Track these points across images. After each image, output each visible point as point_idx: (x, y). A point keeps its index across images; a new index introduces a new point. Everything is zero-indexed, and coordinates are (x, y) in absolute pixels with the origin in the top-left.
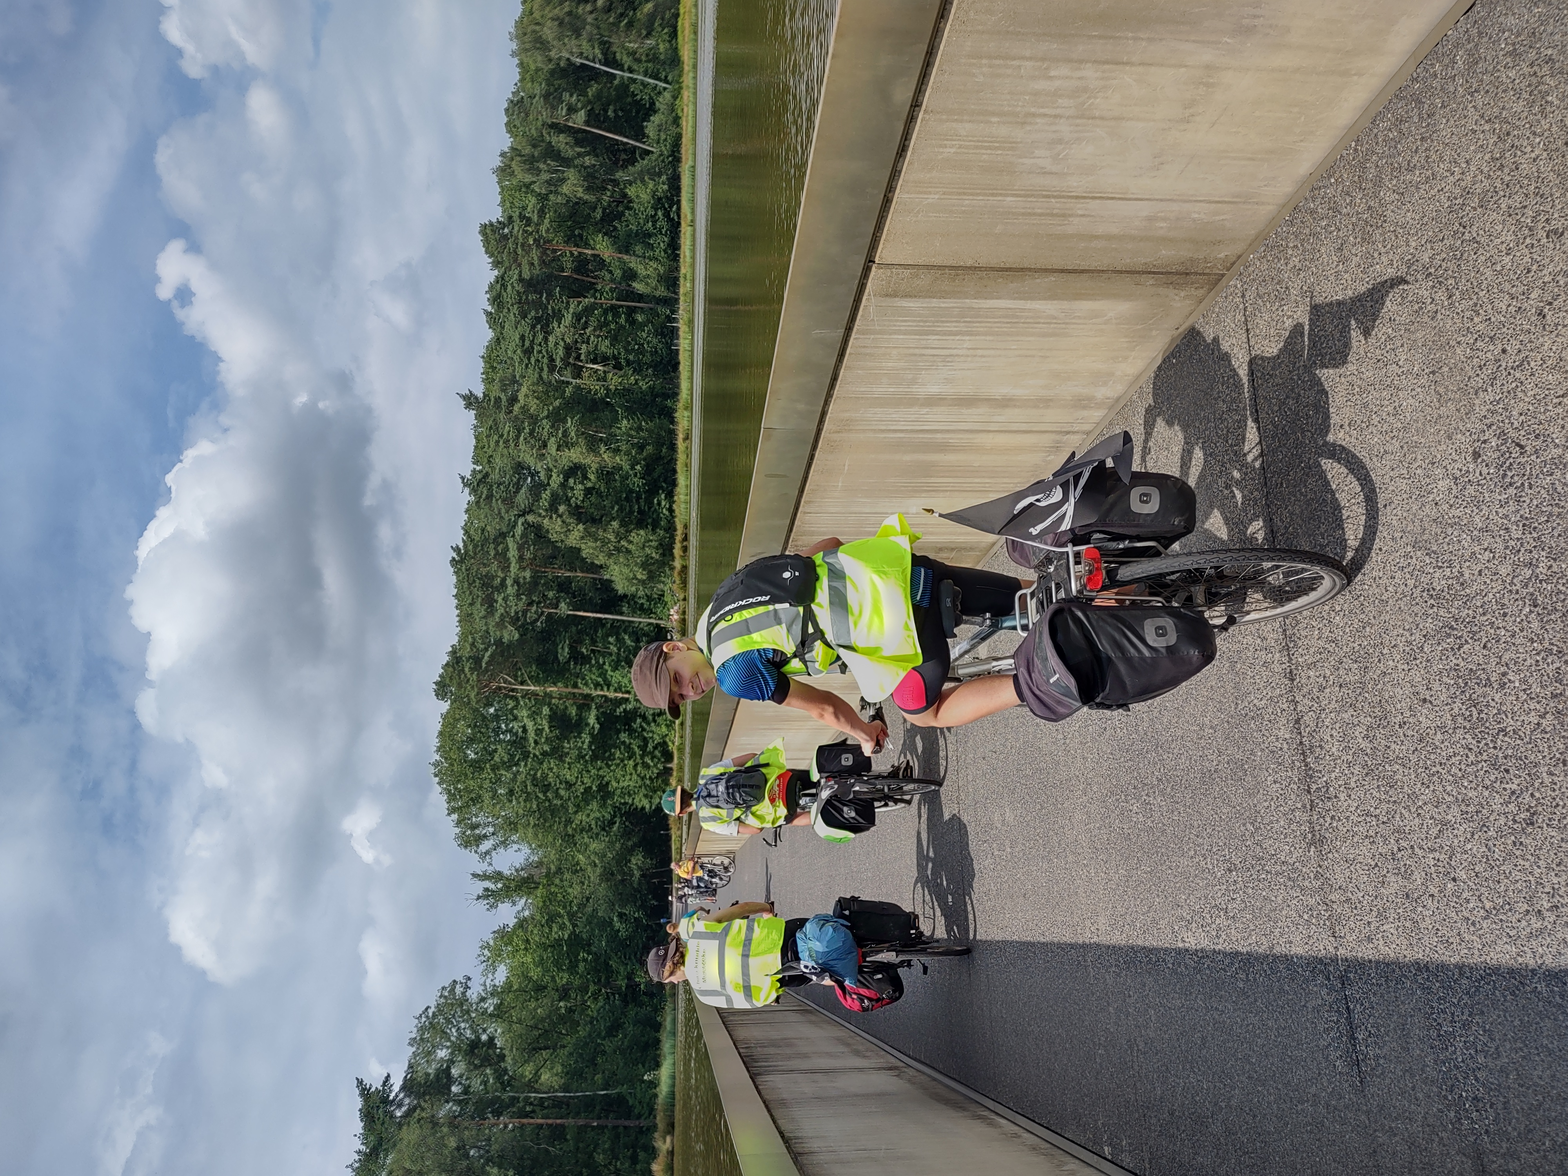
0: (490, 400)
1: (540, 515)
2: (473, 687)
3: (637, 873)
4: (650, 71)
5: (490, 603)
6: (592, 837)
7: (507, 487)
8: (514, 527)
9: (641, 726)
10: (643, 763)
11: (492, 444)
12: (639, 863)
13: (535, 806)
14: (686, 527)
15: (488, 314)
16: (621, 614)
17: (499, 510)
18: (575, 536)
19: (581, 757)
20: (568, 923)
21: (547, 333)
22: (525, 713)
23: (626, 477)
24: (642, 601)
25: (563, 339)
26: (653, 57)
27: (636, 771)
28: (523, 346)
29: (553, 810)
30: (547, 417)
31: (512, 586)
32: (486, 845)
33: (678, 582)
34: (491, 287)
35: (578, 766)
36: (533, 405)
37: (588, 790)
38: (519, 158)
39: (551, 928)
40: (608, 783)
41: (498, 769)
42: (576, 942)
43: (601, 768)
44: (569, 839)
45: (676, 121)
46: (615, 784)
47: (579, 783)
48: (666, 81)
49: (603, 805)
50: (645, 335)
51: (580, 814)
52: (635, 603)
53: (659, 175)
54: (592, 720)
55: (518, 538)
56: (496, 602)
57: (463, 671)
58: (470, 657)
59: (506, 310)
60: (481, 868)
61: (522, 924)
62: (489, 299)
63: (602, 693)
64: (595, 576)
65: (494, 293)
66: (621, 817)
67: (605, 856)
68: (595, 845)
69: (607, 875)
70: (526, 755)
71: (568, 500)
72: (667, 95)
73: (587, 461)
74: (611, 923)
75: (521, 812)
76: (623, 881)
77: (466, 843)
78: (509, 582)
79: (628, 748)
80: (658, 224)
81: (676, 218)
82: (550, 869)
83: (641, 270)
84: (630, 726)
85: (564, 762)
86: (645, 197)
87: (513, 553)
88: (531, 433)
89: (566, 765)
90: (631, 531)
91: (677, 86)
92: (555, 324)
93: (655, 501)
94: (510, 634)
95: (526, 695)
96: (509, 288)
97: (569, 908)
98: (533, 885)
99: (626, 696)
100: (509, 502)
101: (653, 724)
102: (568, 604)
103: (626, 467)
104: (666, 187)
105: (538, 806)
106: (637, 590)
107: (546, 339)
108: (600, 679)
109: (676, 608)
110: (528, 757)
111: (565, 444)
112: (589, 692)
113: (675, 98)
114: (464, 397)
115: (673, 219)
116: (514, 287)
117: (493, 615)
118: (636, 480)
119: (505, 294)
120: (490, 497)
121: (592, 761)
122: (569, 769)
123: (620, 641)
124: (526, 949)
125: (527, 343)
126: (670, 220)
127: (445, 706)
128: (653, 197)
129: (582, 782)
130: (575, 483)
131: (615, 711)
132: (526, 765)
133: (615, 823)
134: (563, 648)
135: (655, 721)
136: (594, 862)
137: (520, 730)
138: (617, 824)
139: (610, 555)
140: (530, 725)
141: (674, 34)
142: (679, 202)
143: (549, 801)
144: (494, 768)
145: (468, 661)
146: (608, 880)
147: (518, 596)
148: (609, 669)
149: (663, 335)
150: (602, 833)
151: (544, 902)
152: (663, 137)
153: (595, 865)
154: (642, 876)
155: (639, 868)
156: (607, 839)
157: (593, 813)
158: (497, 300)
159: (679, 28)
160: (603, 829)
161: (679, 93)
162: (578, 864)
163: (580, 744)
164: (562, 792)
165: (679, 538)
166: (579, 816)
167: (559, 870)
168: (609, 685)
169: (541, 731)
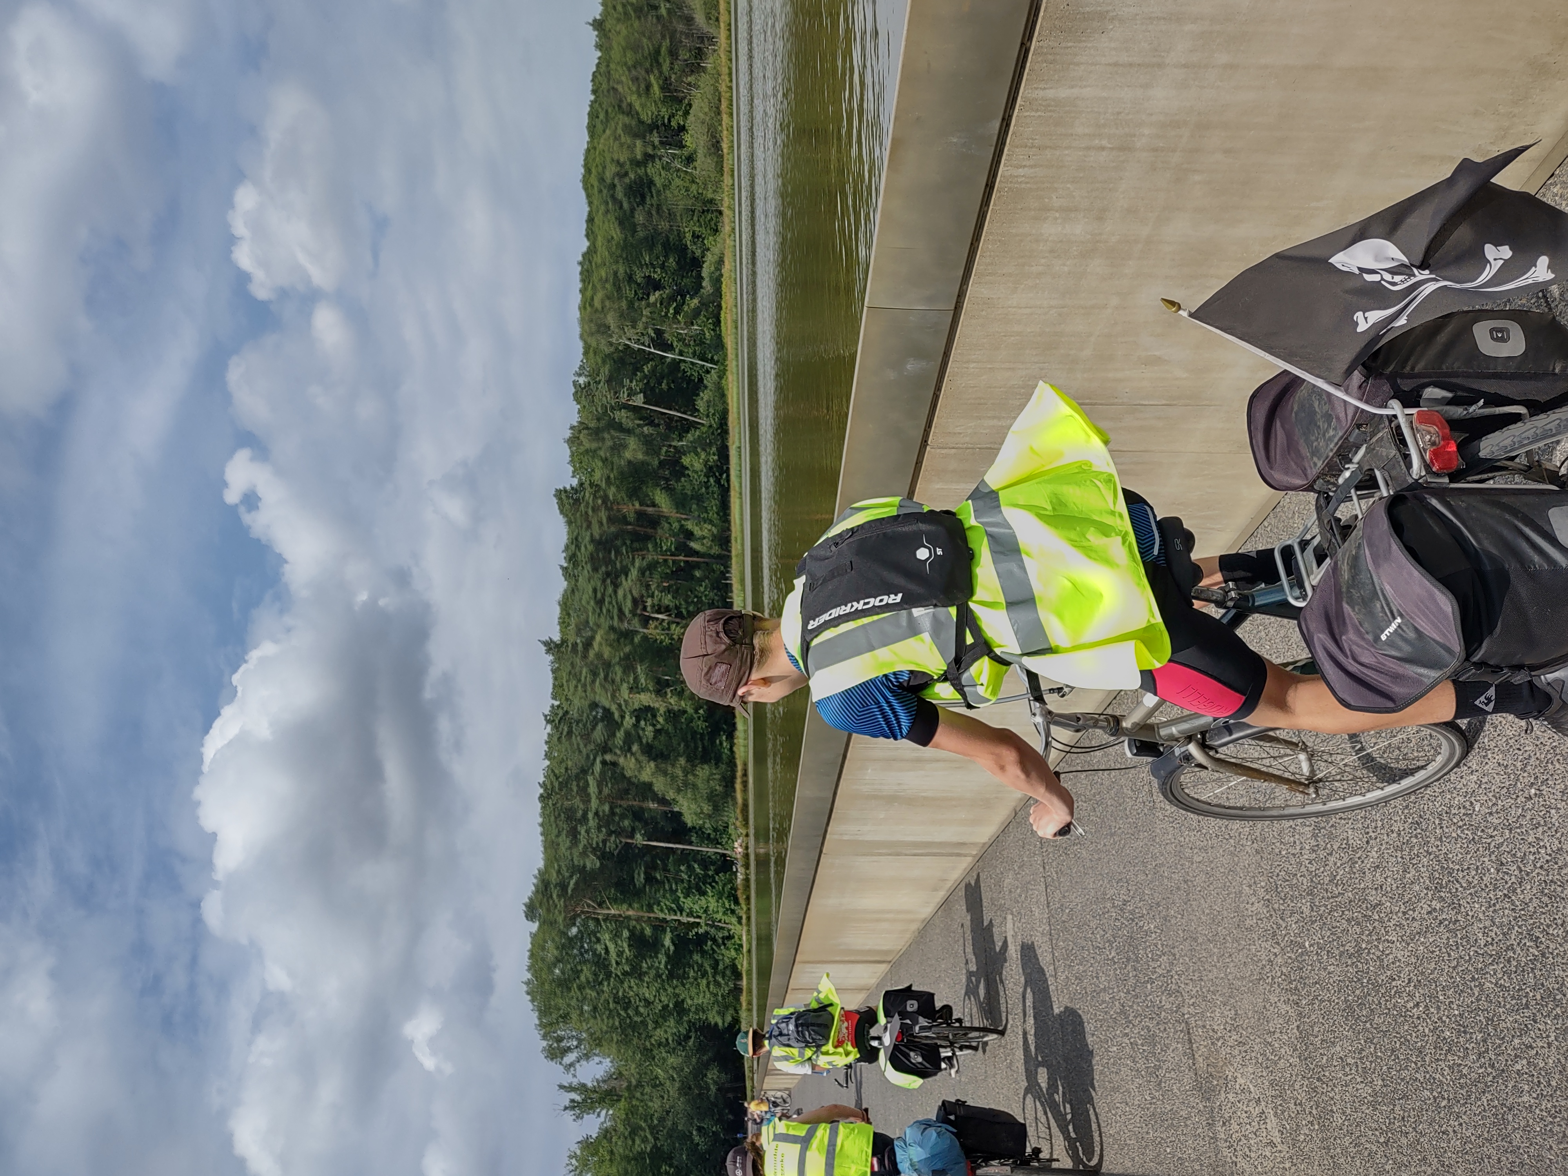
0: (567, 646)
1: (615, 754)
2: (560, 912)
3: (713, 1088)
4: (698, 352)
5: (574, 834)
6: (669, 1052)
7: (585, 725)
8: (593, 764)
9: (713, 949)
10: (715, 981)
11: (572, 689)
12: (715, 1077)
13: (617, 1023)
14: (745, 764)
15: (564, 569)
16: (691, 843)
17: (578, 745)
18: (647, 773)
19: (658, 976)
20: (649, 1136)
21: (616, 586)
22: (607, 936)
23: (691, 720)
24: (709, 831)
25: (631, 591)
26: (699, 340)
27: (709, 989)
28: (596, 596)
29: (634, 1026)
30: (619, 663)
31: (594, 818)
32: (570, 1058)
33: (740, 819)
34: (567, 548)
35: (656, 985)
36: (607, 652)
37: (665, 1008)
38: (586, 432)
39: (634, 1141)
40: (683, 1001)
41: (584, 988)
42: (658, 1156)
43: (677, 986)
44: (648, 1053)
45: (723, 396)
46: (689, 1002)
47: (657, 1001)
48: (712, 361)
49: (679, 1022)
50: (702, 589)
51: (658, 1030)
52: (703, 833)
53: (710, 445)
54: (667, 942)
55: (597, 775)
56: (580, 834)
57: (551, 896)
58: (557, 884)
59: (580, 568)
60: (567, 1079)
61: (606, 1134)
62: (565, 558)
63: (675, 918)
64: (666, 809)
65: (570, 553)
66: (696, 1031)
67: (682, 1070)
68: (672, 1060)
69: (685, 1089)
70: (608, 975)
71: (640, 738)
72: (714, 375)
73: (656, 705)
74: (690, 1137)
75: (605, 1028)
76: (700, 1094)
77: (552, 1054)
78: (590, 815)
79: (701, 966)
80: (711, 489)
81: (726, 484)
82: (631, 1082)
83: (697, 531)
84: (701, 947)
85: (643, 981)
86: (698, 465)
87: (593, 789)
88: (606, 678)
89: (645, 985)
90: (696, 766)
91: (722, 368)
92: (623, 577)
93: (718, 742)
94: (592, 862)
95: (607, 918)
96: (583, 548)
97: (650, 1121)
98: (615, 1098)
99: (697, 920)
100: (587, 737)
101: (722, 947)
102: (643, 835)
103: (690, 711)
104: (716, 458)
105: (620, 1023)
106: (704, 823)
107: (615, 592)
108: (673, 906)
109: (739, 841)
110: (610, 976)
111: (635, 688)
112: (664, 916)
113: (720, 378)
114: (545, 643)
115: (723, 485)
116: (587, 549)
117: (577, 846)
118: (699, 723)
119: (579, 554)
120: (570, 733)
121: (668, 980)
122: (648, 987)
123: (690, 868)
124: (611, 1160)
125: (599, 595)
126: (721, 486)
127: (534, 927)
128: (705, 466)
129: (660, 1001)
130: (646, 725)
131: (688, 934)
132: (609, 985)
133: (690, 1037)
134: (639, 874)
135: (725, 944)
136: (672, 1077)
137: (603, 952)
138: (693, 1039)
139: (679, 791)
140: (611, 947)
141: (718, 322)
142: (728, 471)
143: (630, 1018)
144: (581, 988)
145: (555, 887)
146: (686, 1094)
147: (599, 828)
148: (681, 896)
149: (719, 589)
150: (679, 1047)
151: (627, 1114)
152: (712, 411)
153: (674, 1080)
154: (718, 1090)
155: (715, 1083)
156: (684, 1054)
157: (670, 1029)
158: (572, 558)
159: (722, 319)
160: (680, 1044)
161: (725, 374)
162: (656, 1078)
163: (657, 964)
164: (642, 1010)
165: (739, 774)
166: (659, 1032)
167: (639, 1085)
168: (681, 910)
169: (622, 952)
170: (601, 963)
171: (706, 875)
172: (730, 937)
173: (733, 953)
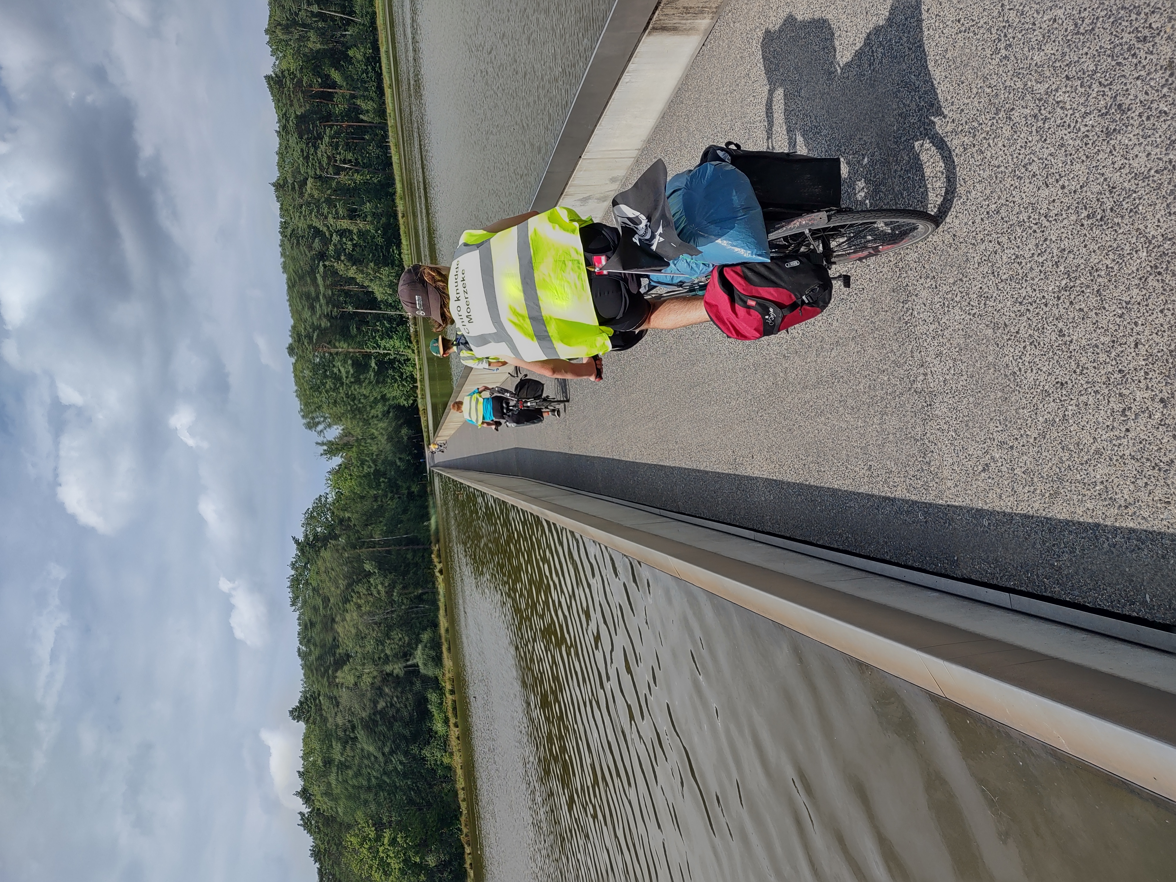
0: (288, 186)
1: (331, 261)
2: (310, 352)
3: (405, 438)
5: (312, 308)
6: (379, 421)
8: (317, 266)
9: (399, 367)
10: (402, 384)
12: (406, 432)
13: (349, 408)
15: (278, 132)
16: (380, 309)
18: (352, 272)
19: (370, 383)
20: (372, 465)
21: (316, 148)
22: (339, 363)
23: (373, 237)
24: (390, 303)
27: (399, 388)
28: (303, 155)
29: (358, 409)
31: (323, 298)
32: (320, 427)
35: (370, 387)
36: (316, 194)
37: (375, 398)
39: (363, 468)
40: (385, 395)
41: (329, 391)
42: (378, 474)
43: (381, 388)
44: (367, 422)
45: (371, 1)
46: (389, 395)
47: (371, 395)
49: (384, 405)
50: (371, 148)
52: (387, 303)
53: (366, 40)
54: (373, 364)
55: (322, 273)
56: (316, 307)
57: (303, 343)
58: (305, 335)
59: (290, 134)
60: (320, 439)
62: (278, 126)
63: (376, 351)
64: (364, 290)
65: (282, 124)
66: (393, 409)
67: (387, 429)
68: (381, 425)
69: (390, 439)
70: (342, 384)
71: (344, 250)
73: (351, 228)
74: (395, 463)
75: (342, 411)
76: (398, 441)
77: (309, 426)
78: (321, 297)
79: (393, 377)
80: (369, 75)
82: (357, 437)
84: (393, 366)
86: (359, 57)
87: (320, 281)
89: (363, 387)
90: (381, 268)
92: (320, 142)
93: (391, 251)
94: (325, 323)
95: (337, 352)
96: (290, 122)
97: (371, 457)
98: (349, 446)
99: (389, 352)
100: (309, 247)
101: (404, 366)
102: (352, 306)
103: (373, 231)
104: (371, 51)
105: (351, 408)
106: (387, 298)
107: (316, 152)
108: (375, 345)
111: (337, 217)
112: (370, 351)
115: (378, 71)
116: (293, 123)
117: (315, 315)
118: (379, 238)
119: (288, 125)
121: (376, 384)
122: (365, 389)
123: (383, 325)
124: (351, 479)
126: (376, 72)
127: (294, 359)
128: (364, 57)
129: (373, 395)
130: (346, 241)
131: (384, 359)
132: (343, 389)
133: (390, 413)
134: (353, 328)
135: (405, 364)
136: (382, 433)
137: (337, 372)
138: (392, 413)
139: (371, 281)
140: (342, 370)
142: (379, 61)
143: (356, 405)
144: (327, 392)
145: (305, 337)
146: (391, 442)
147: (327, 304)
148: (379, 339)
149: (382, 148)
150: (384, 418)
151: (357, 455)
152: (365, 12)
153: (383, 435)
154: (408, 438)
155: (406, 435)
156: (387, 421)
157: (379, 409)
158: (284, 127)
160: (385, 416)
162: (373, 434)
163: (369, 377)
164: (362, 401)
166: (373, 411)
167: (363, 438)
168: (379, 347)
169: (349, 371)
170: (338, 379)
171: (392, 327)
172: (409, 360)
173: (411, 369)
